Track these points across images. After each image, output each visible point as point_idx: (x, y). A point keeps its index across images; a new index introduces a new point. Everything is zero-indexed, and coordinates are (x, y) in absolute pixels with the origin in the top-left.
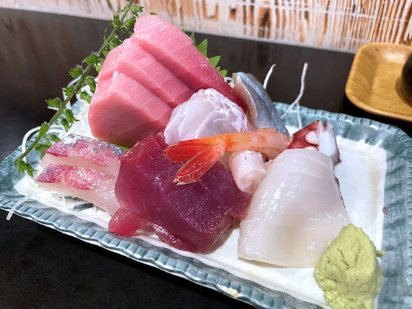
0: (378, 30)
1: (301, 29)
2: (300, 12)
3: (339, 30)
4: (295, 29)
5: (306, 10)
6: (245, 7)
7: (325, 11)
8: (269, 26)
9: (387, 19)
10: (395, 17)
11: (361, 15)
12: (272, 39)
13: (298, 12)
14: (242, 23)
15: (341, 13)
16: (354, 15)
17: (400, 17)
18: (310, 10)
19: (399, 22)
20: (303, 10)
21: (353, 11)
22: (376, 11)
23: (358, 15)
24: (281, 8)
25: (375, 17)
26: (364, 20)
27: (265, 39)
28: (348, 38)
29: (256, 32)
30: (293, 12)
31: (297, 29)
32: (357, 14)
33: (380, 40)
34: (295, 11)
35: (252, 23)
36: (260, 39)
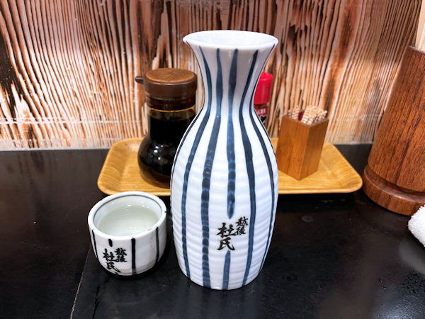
0: (124, 131)
1: (64, 137)
2: (59, 124)
3: (95, 134)
4: (60, 137)
5: (64, 122)
6: (8, 125)
7: (80, 122)
8: (36, 138)
9: (127, 122)
10: (132, 120)
11: (108, 122)
12: (42, 148)
14: (10, 138)
15: (92, 122)
16: (102, 122)
17: (135, 119)
18: (66, 122)
19: (136, 123)
20: (62, 123)
21: (101, 119)
22: (117, 118)
23: (106, 122)
24: (42, 124)
25: (118, 122)
26: (111, 125)
27: (36, 149)
28: (104, 139)
29: (26, 144)
30: (53, 125)
31: (62, 138)
32: (104, 121)
33: (128, 137)
34: (55, 124)
35: (19, 137)
36: (32, 149)
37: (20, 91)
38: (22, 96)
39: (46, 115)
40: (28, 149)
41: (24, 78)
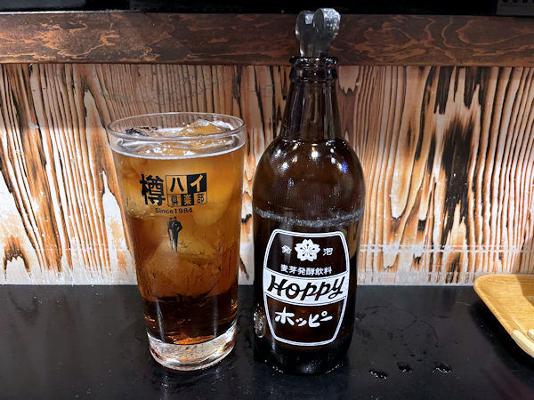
1: (494, 269)
2: (495, 254)
4: (488, 270)
5: (500, 251)
6: (432, 254)
7: (520, 251)
8: (459, 271)
12: (461, 283)
13: (492, 255)
14: (427, 270)
20: (498, 252)
24: (473, 252)
27: (454, 284)
29: (443, 278)
30: (486, 255)
34: (489, 253)
35: (440, 269)
36: (449, 284)
37: (465, 213)
38: (464, 218)
39: (483, 242)
40: (444, 284)
41: (475, 197)
